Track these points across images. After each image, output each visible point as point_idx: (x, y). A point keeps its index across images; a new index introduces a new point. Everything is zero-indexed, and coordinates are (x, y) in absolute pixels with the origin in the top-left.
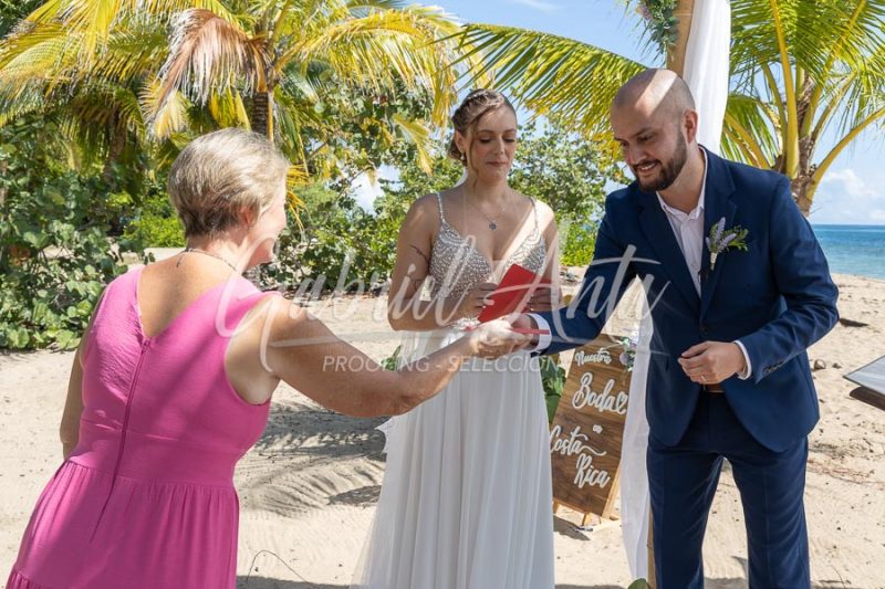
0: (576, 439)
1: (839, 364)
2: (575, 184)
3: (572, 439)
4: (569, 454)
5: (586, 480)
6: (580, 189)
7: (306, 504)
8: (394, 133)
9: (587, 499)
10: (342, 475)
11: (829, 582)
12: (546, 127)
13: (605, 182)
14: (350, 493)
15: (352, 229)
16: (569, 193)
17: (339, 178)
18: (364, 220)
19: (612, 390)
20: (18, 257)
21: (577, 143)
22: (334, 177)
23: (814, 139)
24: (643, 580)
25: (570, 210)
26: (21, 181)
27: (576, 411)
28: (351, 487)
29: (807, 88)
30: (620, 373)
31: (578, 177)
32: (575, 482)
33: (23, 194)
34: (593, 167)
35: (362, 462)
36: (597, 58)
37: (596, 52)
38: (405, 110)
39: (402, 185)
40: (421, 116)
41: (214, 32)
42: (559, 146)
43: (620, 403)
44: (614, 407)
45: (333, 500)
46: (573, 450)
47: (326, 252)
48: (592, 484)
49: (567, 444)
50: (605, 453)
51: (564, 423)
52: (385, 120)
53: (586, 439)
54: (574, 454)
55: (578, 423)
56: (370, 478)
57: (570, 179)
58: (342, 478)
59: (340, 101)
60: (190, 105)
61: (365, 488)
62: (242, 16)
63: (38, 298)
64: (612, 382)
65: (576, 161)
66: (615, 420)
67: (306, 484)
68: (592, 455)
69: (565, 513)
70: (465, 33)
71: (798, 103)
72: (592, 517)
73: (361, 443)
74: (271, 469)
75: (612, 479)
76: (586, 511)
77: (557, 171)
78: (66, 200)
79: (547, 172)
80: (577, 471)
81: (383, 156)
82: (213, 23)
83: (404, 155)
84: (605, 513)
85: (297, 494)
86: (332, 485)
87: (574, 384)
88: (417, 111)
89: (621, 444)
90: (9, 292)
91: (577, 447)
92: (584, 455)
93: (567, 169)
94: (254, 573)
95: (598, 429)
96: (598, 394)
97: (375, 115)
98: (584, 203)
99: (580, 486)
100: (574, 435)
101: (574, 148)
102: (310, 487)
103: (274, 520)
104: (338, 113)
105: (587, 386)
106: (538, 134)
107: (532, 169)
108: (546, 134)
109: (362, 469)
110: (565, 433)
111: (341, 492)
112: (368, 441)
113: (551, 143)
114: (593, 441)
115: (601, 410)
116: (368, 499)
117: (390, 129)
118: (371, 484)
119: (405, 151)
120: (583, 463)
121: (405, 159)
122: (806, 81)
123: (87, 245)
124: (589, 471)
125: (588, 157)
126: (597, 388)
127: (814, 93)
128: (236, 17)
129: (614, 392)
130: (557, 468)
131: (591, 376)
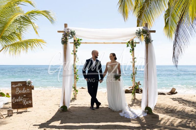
5: (26, 103)
9: (28, 106)
27: (18, 94)
44: (27, 91)
46: (20, 100)
48: (28, 103)
49: (18, 100)
50: (28, 98)
51: (15, 97)
55: (19, 96)
66: (28, 93)
68: (26, 100)
75: (32, 101)
80: (23, 103)
87: (15, 90)
89: (32, 96)
95: (25, 95)
96: (22, 91)
99: (25, 105)
100: (19, 98)
105: (18, 90)
114: (24, 97)
115: (24, 93)
120: (24, 101)
129: (25, 89)
130: (17, 104)
131: (18, 88)
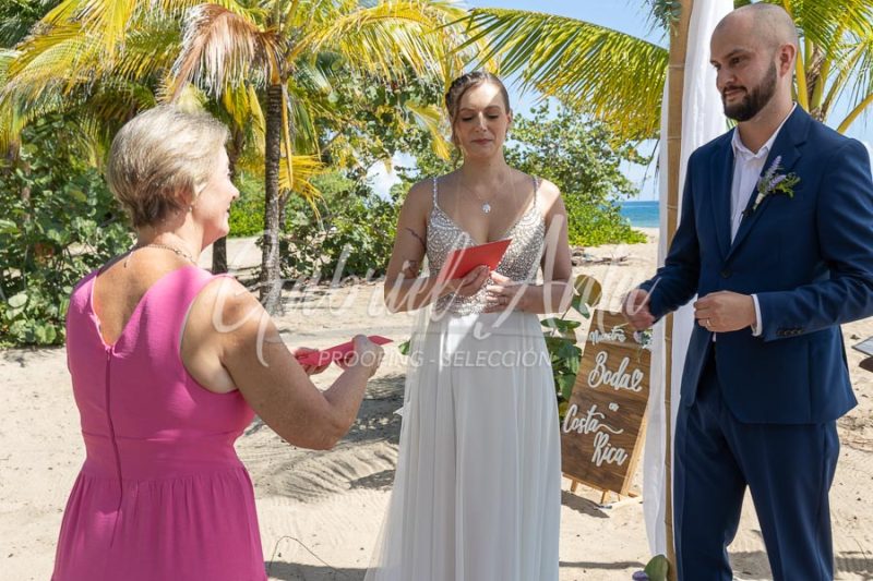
0: (593, 417)
1: (857, 335)
2: (589, 165)
3: (589, 418)
4: (586, 432)
5: (604, 457)
6: (594, 170)
7: (329, 490)
8: (408, 119)
9: (605, 476)
10: (362, 460)
11: (850, 553)
12: (559, 109)
13: (619, 162)
14: (371, 478)
15: (369, 217)
16: (584, 174)
17: (355, 167)
18: (381, 208)
19: (628, 367)
20: (43, 255)
21: (591, 124)
22: (350, 166)
23: (824, 111)
24: (662, 556)
25: (586, 191)
26: (43, 181)
27: (592, 390)
28: (372, 471)
29: (816, 60)
30: (635, 351)
31: (592, 157)
32: (593, 460)
33: (45, 193)
34: (607, 147)
35: (383, 447)
36: (604, 37)
37: (603, 31)
38: (417, 95)
39: (419, 171)
40: (434, 101)
41: (226, 26)
42: (572, 128)
43: (636, 381)
44: (629, 385)
45: (354, 485)
46: (590, 429)
47: (344, 240)
48: (609, 462)
49: (584, 423)
50: (621, 431)
51: (580, 402)
52: (398, 107)
53: (603, 417)
54: (590, 432)
55: (594, 401)
56: (390, 461)
57: (584, 160)
58: (363, 464)
59: (353, 90)
60: (206, 100)
61: (386, 471)
62: (254, 10)
63: (64, 294)
64: (626, 360)
65: (590, 142)
66: (631, 398)
67: (327, 469)
68: (610, 434)
69: (584, 491)
70: (472, 17)
71: (807, 75)
72: (611, 494)
73: (381, 428)
74: (293, 456)
75: (630, 457)
76: (605, 489)
77: (571, 152)
78: (88, 197)
79: (561, 153)
80: (594, 449)
81: (397, 143)
82: (224, 18)
83: (418, 143)
84: (624, 490)
85: (318, 480)
86: (352, 470)
87: (589, 363)
88: (430, 98)
89: (640, 422)
90: (36, 290)
91: (593, 426)
92: (601, 433)
93: (581, 150)
94: (277, 559)
95: (614, 407)
96: (613, 372)
97: (388, 101)
98: (599, 183)
99: (598, 464)
100: (591, 413)
101: (588, 129)
102: (331, 472)
103: (296, 507)
104: (351, 102)
105: (602, 365)
106: (552, 117)
107: (546, 152)
108: (559, 116)
109: (383, 453)
110: (582, 412)
111: (362, 476)
112: (389, 425)
113: (564, 125)
114: (611, 419)
115: (617, 389)
116: (389, 483)
117: (404, 116)
118: (391, 468)
119: (419, 138)
120: (600, 441)
121: (419, 147)
122: (816, 52)
123: (109, 240)
124: (607, 449)
125: (603, 138)
126: (612, 366)
127: (823, 64)
128: (247, 10)
129: (629, 370)
130: (575, 447)
131: (606, 354)
